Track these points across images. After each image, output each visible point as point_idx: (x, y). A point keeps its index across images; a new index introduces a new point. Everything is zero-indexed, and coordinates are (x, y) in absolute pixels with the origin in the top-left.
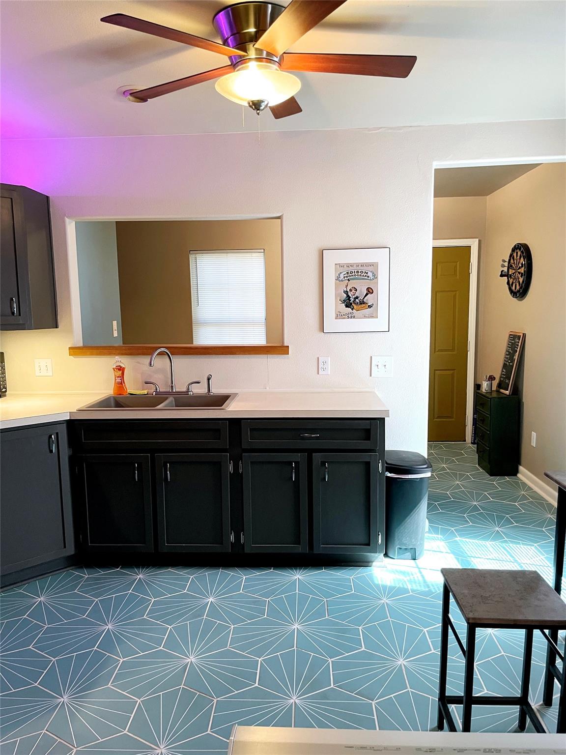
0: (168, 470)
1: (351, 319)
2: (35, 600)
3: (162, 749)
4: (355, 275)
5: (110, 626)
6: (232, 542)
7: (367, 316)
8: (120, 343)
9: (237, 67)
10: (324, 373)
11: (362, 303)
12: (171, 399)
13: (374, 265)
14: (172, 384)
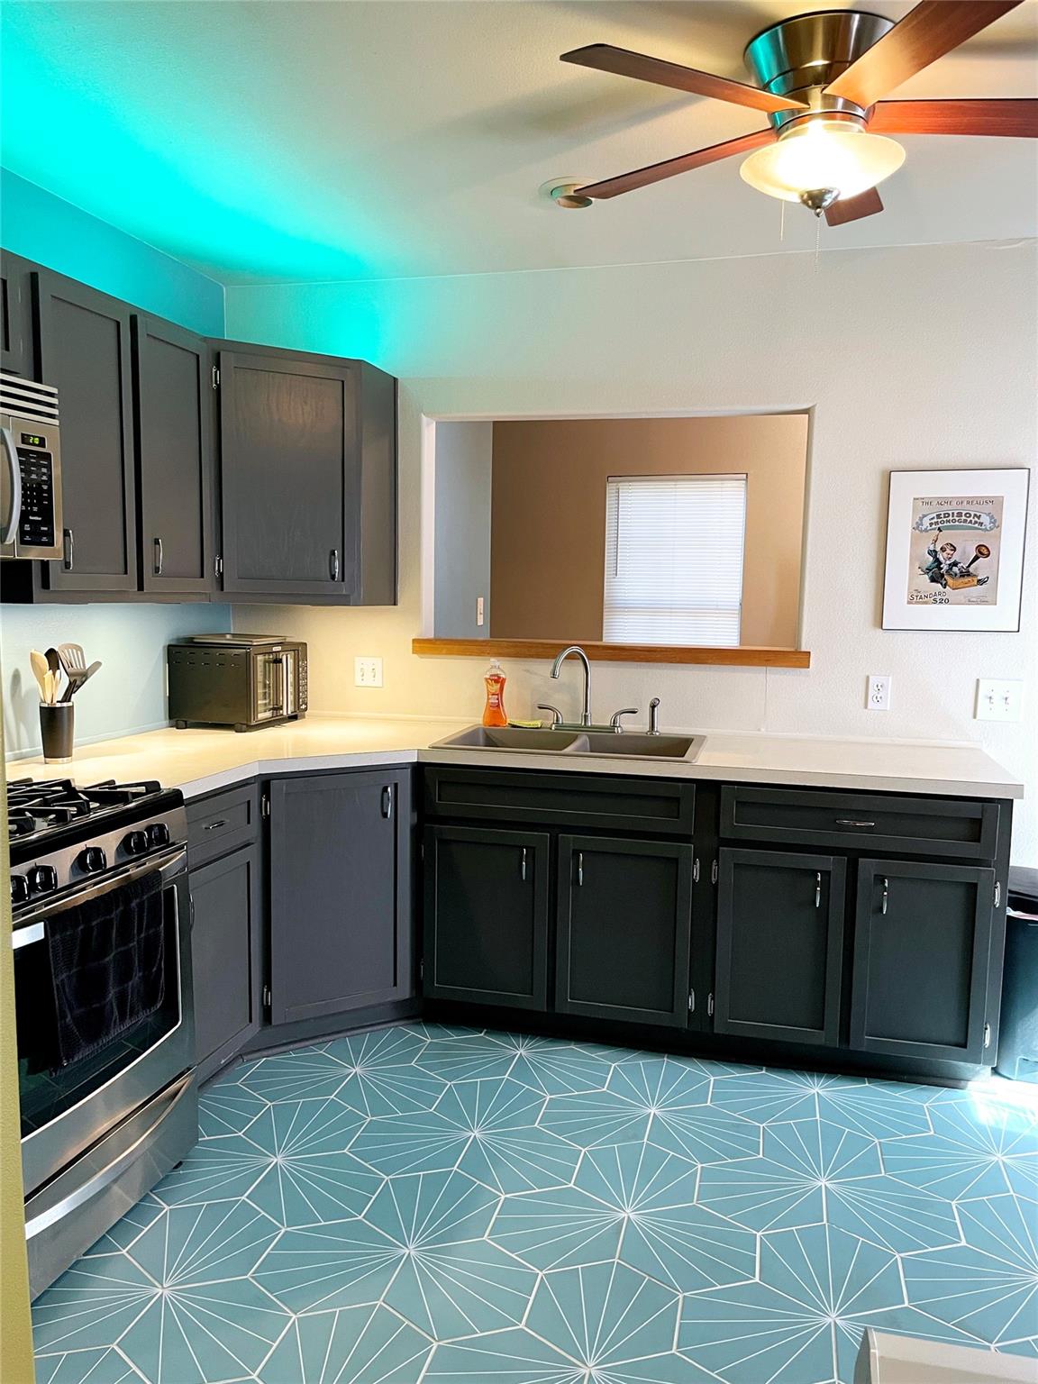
0: (581, 866)
1: (941, 606)
2: (348, 1071)
3: (590, 1368)
4: (954, 521)
5: (476, 1133)
6: (689, 1010)
7: (974, 599)
8: (486, 635)
9: (784, 132)
10: (879, 706)
11: (966, 574)
12: (583, 739)
13: (995, 503)
14: (586, 711)
